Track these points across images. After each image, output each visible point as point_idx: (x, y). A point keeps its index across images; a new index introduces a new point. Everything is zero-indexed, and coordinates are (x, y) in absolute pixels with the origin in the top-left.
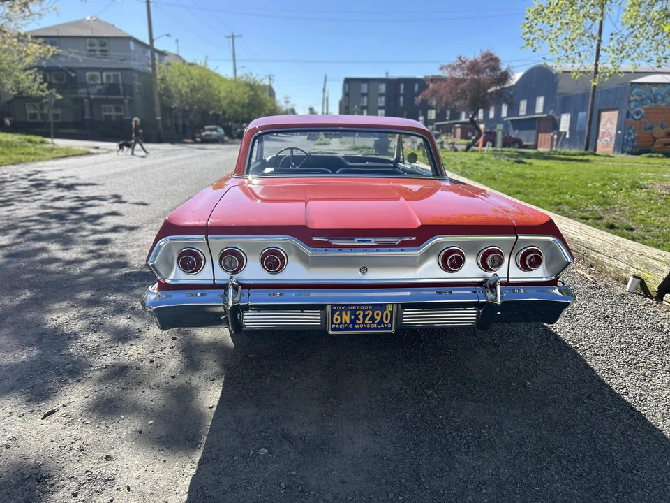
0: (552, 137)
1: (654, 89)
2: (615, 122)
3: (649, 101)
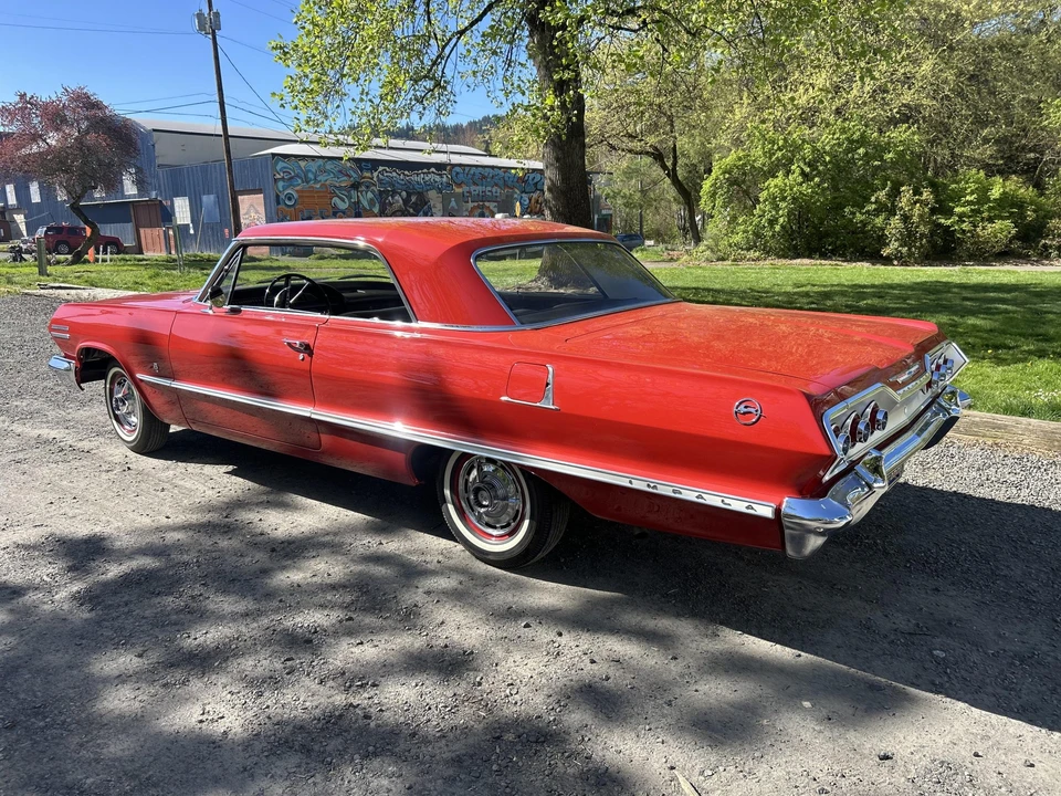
0: (166, 233)
1: (302, 164)
2: (262, 210)
3: (300, 181)
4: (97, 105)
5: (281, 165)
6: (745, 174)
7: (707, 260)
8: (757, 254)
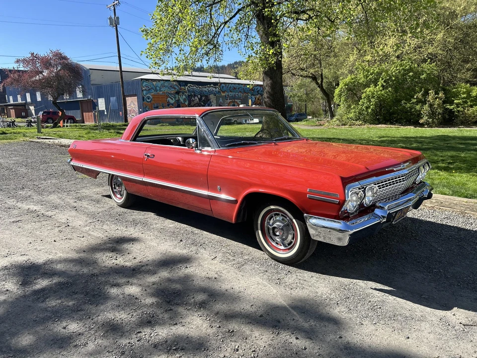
0: (94, 114)
1: (154, 83)
2: (136, 104)
3: (153, 91)
4: (65, 58)
5: (145, 84)
6: (354, 86)
7: (337, 125)
8: (361, 122)
